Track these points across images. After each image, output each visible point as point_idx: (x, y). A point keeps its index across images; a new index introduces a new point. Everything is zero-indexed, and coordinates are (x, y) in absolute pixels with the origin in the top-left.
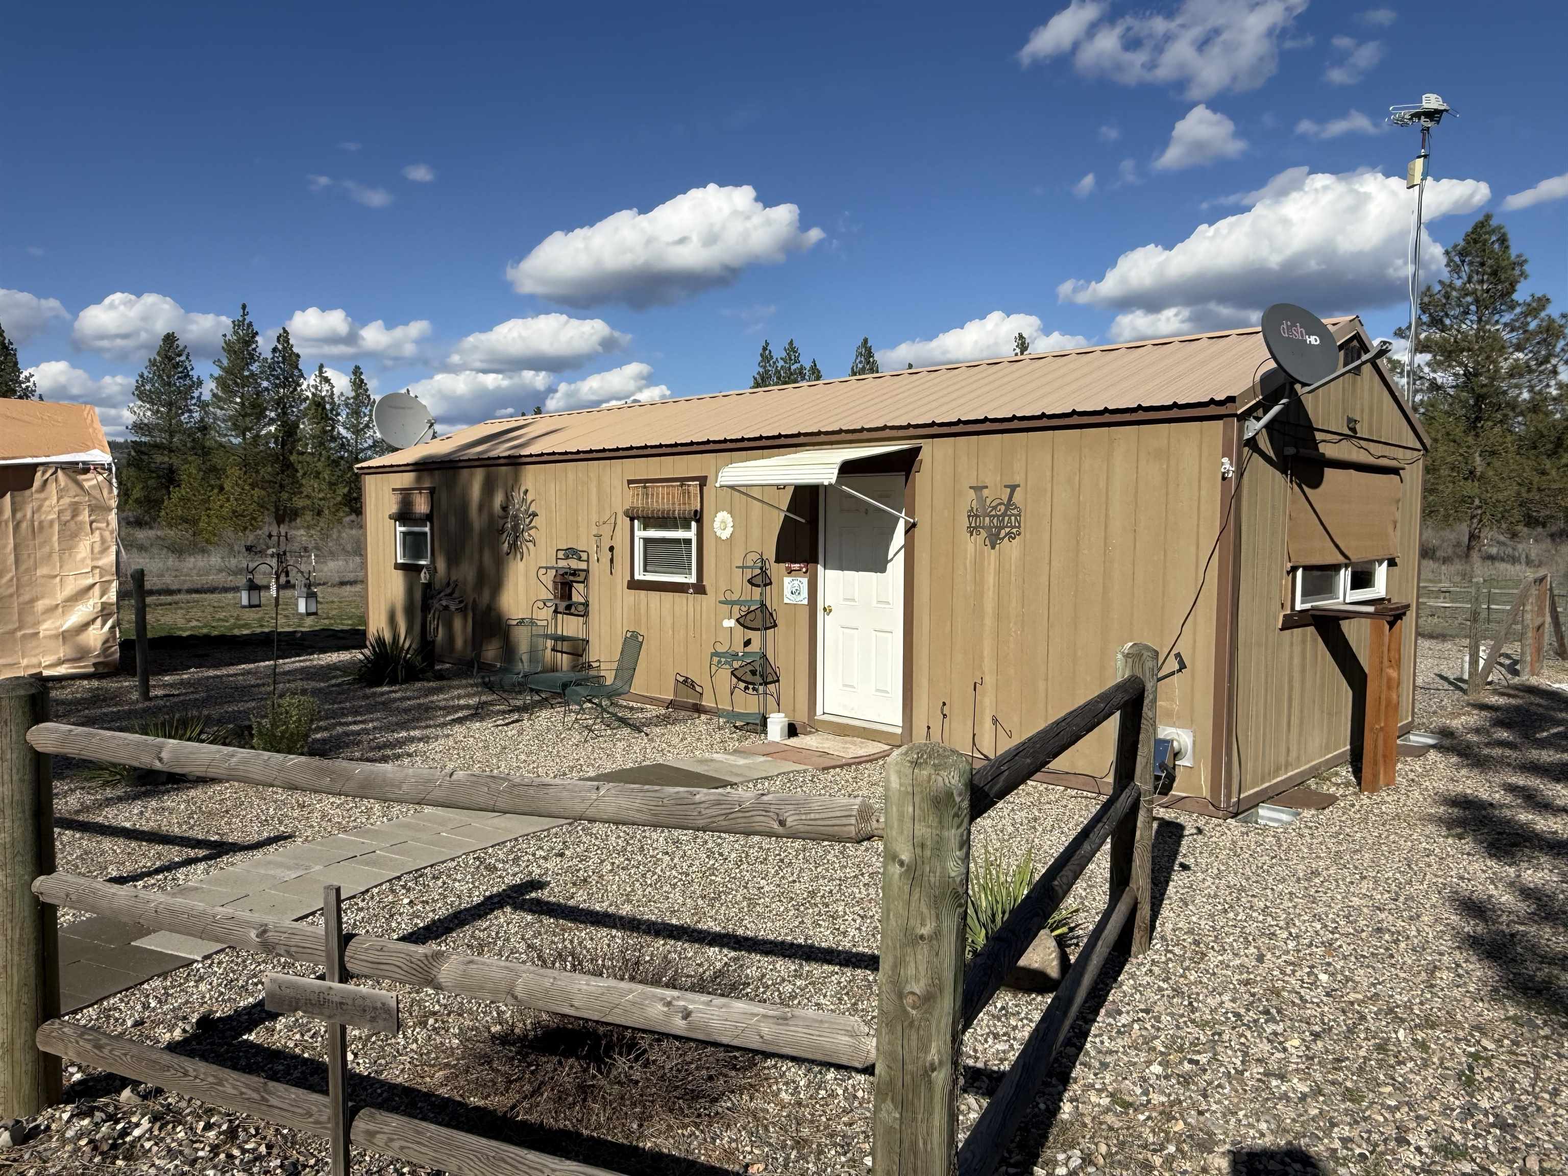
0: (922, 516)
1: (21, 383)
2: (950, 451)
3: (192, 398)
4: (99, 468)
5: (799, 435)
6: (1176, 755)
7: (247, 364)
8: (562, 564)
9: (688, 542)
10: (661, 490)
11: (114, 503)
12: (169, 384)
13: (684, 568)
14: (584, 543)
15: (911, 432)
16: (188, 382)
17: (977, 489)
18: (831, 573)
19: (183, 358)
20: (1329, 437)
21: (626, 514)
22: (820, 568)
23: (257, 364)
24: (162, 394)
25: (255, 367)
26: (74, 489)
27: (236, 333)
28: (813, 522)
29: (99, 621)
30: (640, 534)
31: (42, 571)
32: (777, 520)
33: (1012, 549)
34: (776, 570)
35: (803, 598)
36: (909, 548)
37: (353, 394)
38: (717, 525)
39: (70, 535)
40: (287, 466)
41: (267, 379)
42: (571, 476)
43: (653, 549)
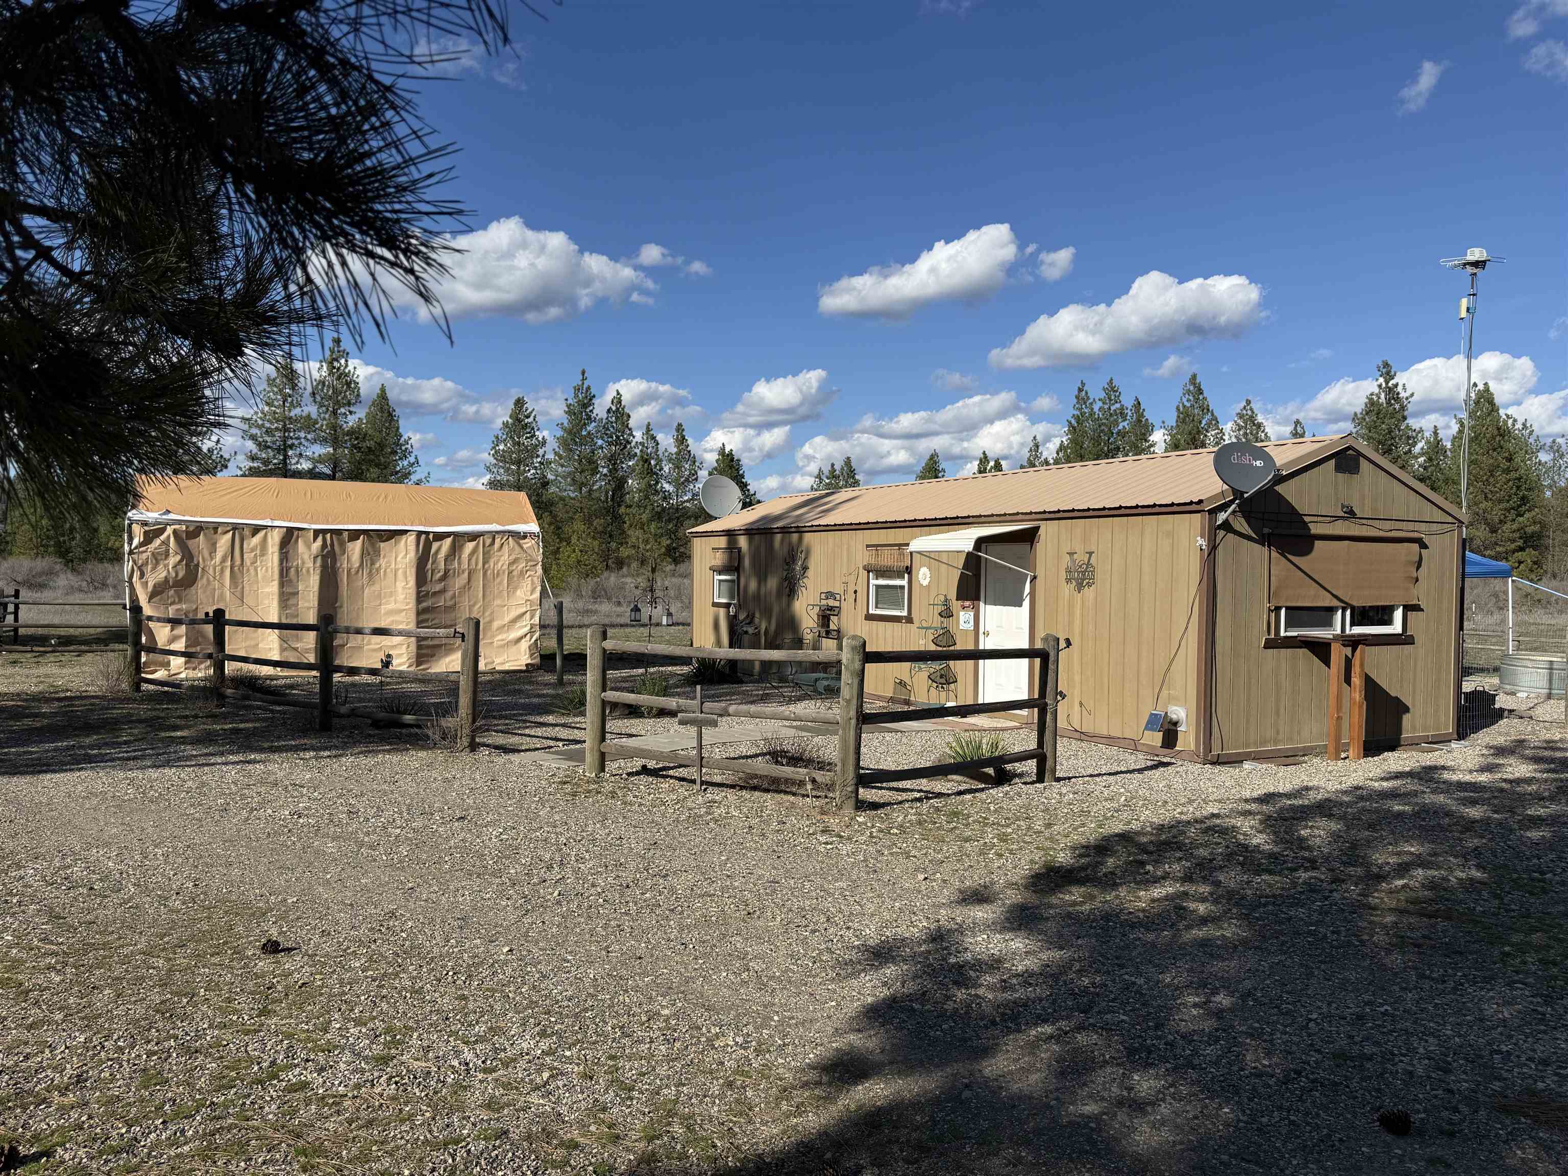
0: (1040, 572)
1: (402, 445)
2: (1056, 528)
3: (538, 456)
4: (532, 535)
5: (969, 517)
6: (1175, 724)
7: (585, 424)
8: (824, 602)
9: (902, 587)
10: (886, 551)
11: (540, 558)
12: (519, 444)
13: (900, 606)
14: (838, 589)
15: (1033, 516)
16: (534, 441)
17: (1071, 554)
18: (990, 608)
19: (530, 420)
20: (1315, 519)
21: (865, 568)
22: (982, 604)
23: (593, 424)
24: (513, 452)
25: (591, 427)
26: (517, 548)
27: (576, 396)
28: (977, 576)
29: (528, 636)
30: (873, 582)
31: (498, 602)
32: (956, 575)
33: (1089, 592)
34: (956, 605)
35: (971, 626)
36: (1032, 594)
37: (675, 450)
38: (920, 576)
39: (513, 581)
40: (617, 518)
41: (602, 438)
42: (831, 541)
43: (880, 590)
